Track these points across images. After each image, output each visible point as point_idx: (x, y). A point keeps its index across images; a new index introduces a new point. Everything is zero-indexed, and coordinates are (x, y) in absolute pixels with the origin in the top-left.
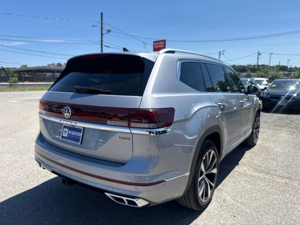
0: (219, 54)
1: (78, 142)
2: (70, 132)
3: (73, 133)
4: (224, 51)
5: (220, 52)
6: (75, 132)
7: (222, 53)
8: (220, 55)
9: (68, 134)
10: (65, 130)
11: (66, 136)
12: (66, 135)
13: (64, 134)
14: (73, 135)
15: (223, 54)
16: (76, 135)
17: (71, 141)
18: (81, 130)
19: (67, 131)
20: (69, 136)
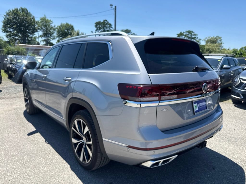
1: (206, 109)
2: (199, 105)
3: (201, 104)
6: (201, 103)
9: (198, 107)
10: (195, 105)
12: (197, 109)
13: (195, 109)
14: (202, 106)
17: (202, 111)
18: (205, 99)
19: (196, 105)
20: (199, 108)
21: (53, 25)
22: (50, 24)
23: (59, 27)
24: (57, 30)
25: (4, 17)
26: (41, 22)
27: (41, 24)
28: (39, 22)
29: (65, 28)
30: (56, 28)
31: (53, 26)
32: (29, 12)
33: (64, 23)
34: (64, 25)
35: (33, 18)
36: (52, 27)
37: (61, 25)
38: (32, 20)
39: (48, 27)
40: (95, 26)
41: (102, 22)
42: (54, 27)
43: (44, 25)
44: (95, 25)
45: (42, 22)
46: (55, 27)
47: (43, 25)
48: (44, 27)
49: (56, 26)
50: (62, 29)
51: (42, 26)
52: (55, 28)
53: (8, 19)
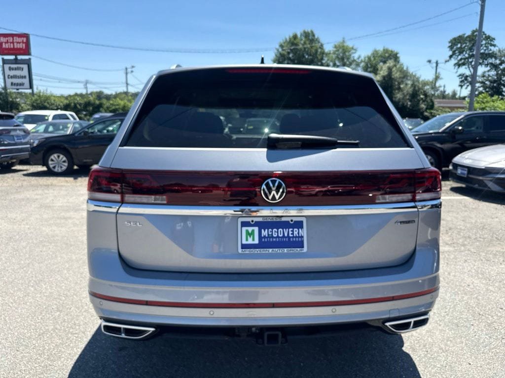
0: (125, 71)
1: (298, 249)
2: (265, 233)
4: (133, 67)
5: (126, 69)
6: (282, 230)
7: (129, 70)
8: (127, 74)
9: (261, 238)
11: (256, 241)
12: (253, 240)
13: (248, 240)
14: (276, 237)
15: (132, 72)
16: (286, 235)
17: (276, 250)
18: (302, 222)
20: (263, 240)
21: (355, 56)
22: (350, 55)
23: (367, 59)
24: (362, 64)
25: (276, 51)
26: (334, 53)
27: (334, 56)
28: (332, 52)
29: (380, 58)
30: (362, 61)
31: (356, 58)
32: (316, 37)
33: (380, 48)
34: (377, 54)
35: (320, 48)
36: (354, 61)
37: (373, 54)
38: (319, 50)
39: (345, 60)
40: (449, 47)
41: (468, 37)
42: (357, 61)
43: (340, 57)
44: (450, 44)
45: (337, 53)
46: (360, 59)
47: (337, 57)
48: (340, 62)
49: (362, 58)
50: (374, 62)
51: (335, 59)
52: (359, 61)
53: (280, 54)
